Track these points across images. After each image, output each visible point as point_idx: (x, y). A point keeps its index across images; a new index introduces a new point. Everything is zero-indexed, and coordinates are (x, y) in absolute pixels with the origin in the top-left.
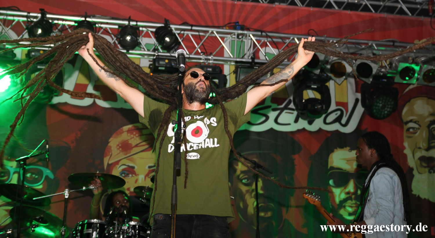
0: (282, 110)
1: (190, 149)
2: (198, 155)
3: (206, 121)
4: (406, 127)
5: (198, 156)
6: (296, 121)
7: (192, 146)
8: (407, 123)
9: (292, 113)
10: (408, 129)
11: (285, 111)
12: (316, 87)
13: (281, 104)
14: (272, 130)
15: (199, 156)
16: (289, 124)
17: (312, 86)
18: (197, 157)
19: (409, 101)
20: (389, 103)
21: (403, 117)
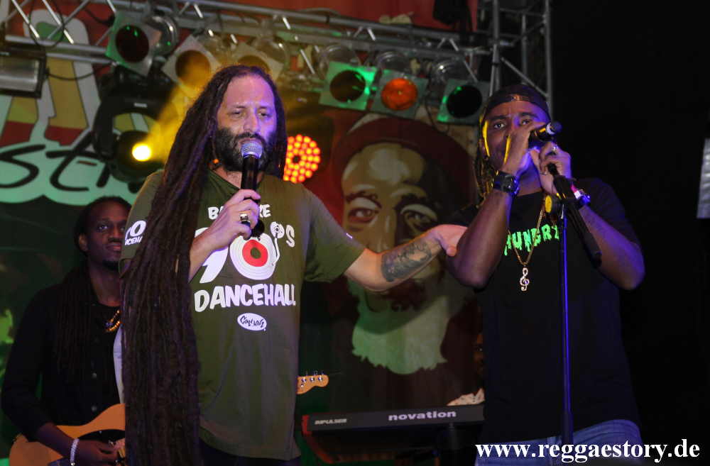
0: (69, 156)
1: (247, 300)
2: (264, 321)
3: (277, 230)
4: (348, 208)
5: (263, 323)
6: (102, 182)
7: (250, 292)
8: (352, 197)
9: (94, 165)
10: (353, 212)
11: (78, 158)
12: (144, 106)
13: (69, 143)
14: (43, 199)
15: (265, 325)
16: (85, 189)
17: (137, 105)
18: (262, 327)
19: (360, 150)
20: (309, 151)
21: (344, 185)
